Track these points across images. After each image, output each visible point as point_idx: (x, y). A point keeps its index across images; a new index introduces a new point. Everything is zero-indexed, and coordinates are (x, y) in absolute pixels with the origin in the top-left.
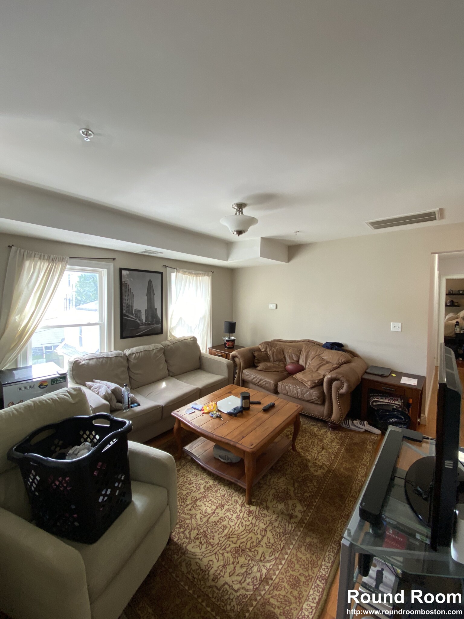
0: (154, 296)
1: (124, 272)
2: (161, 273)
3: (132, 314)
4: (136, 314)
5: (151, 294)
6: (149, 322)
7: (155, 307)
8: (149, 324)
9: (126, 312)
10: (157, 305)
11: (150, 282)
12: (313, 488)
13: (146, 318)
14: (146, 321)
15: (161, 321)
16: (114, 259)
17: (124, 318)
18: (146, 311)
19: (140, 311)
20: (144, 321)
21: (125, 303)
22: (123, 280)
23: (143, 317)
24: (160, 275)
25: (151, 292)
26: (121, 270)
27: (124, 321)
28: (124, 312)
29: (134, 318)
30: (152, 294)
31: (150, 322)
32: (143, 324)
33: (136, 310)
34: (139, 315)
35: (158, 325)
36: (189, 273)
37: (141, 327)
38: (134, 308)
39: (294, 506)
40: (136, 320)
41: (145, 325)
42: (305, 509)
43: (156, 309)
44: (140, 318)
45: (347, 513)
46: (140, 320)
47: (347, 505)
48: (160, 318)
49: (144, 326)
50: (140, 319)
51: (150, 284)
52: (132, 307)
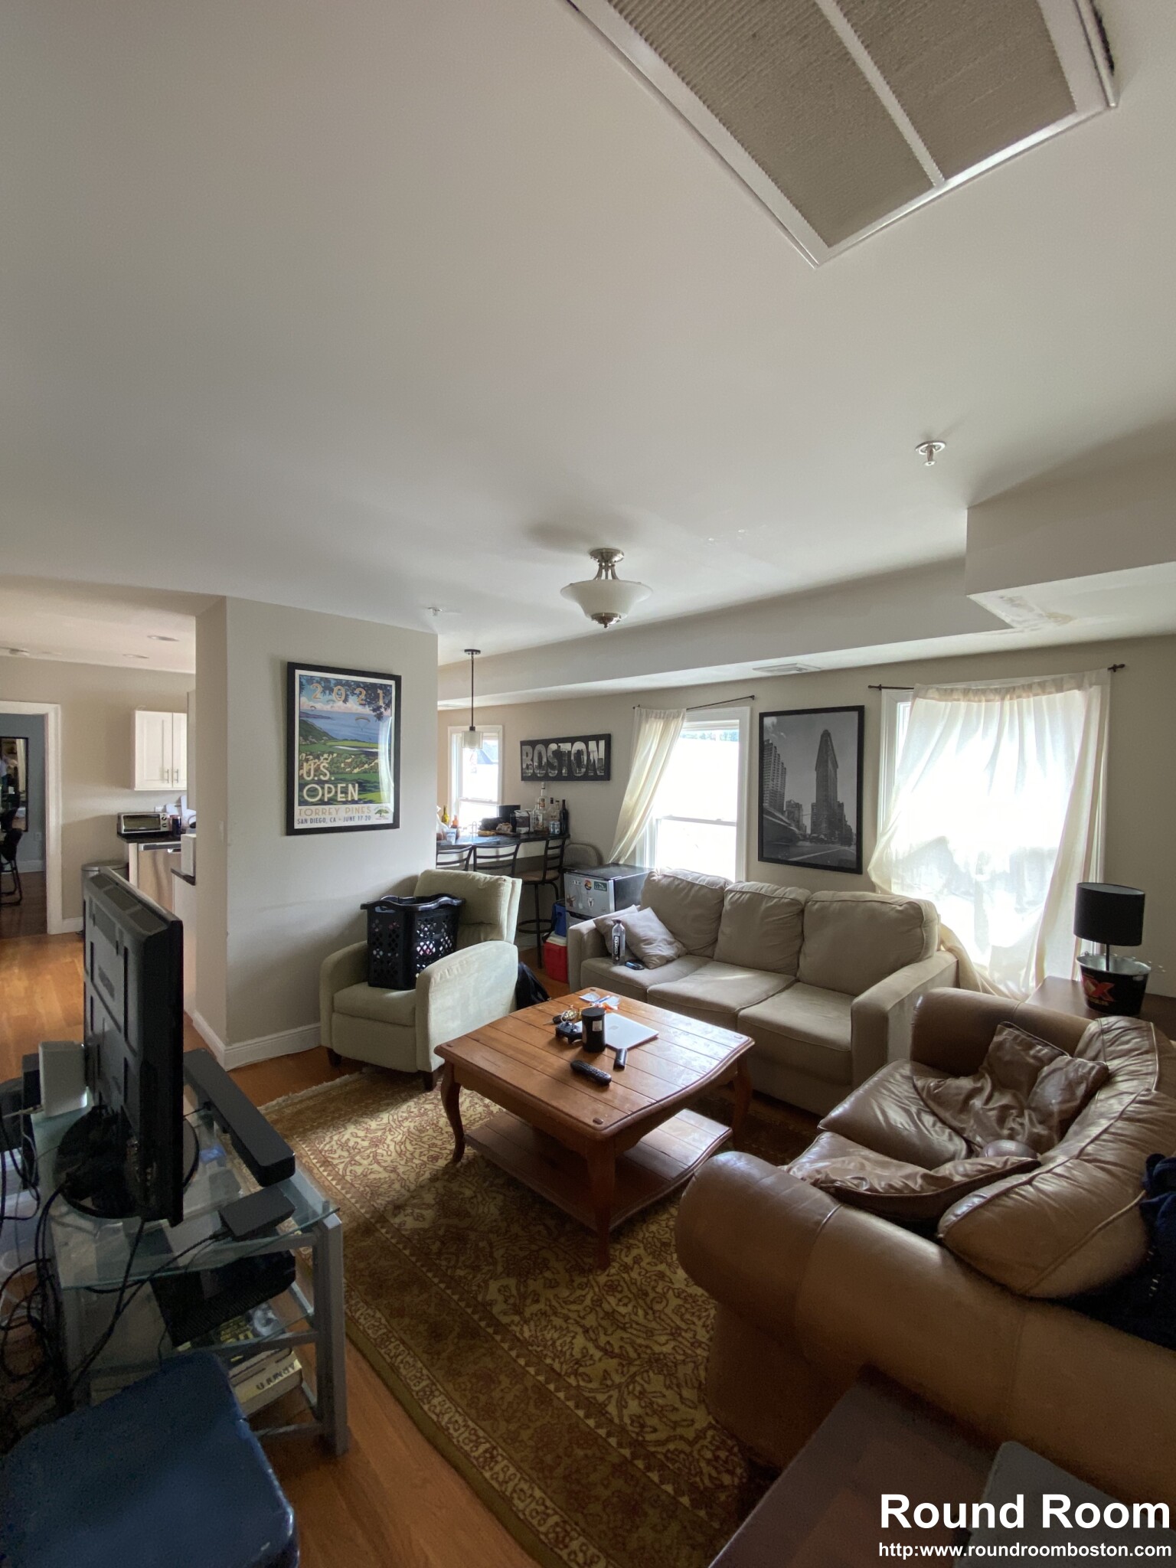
0: (836, 772)
1: (768, 721)
2: (860, 710)
3: (783, 813)
4: (790, 813)
5: (827, 766)
6: (822, 837)
7: (840, 799)
8: (822, 841)
9: (771, 806)
10: (845, 794)
11: (826, 737)
12: (449, 1262)
13: (814, 824)
14: (813, 831)
15: (855, 837)
16: (752, 697)
17: (768, 819)
18: (813, 809)
19: (798, 806)
20: (809, 831)
21: (770, 785)
22: (765, 738)
23: (807, 821)
24: (855, 715)
25: (827, 761)
26: (762, 716)
27: (765, 823)
28: (766, 805)
29: (787, 820)
30: (830, 766)
31: (825, 835)
32: (805, 838)
33: (790, 802)
34: (796, 816)
35: (846, 848)
36: (966, 692)
37: (801, 843)
38: (787, 799)
39: (420, 1218)
40: (790, 825)
41: (811, 842)
42: (403, 1232)
43: (841, 806)
44: (798, 822)
45: (353, 1302)
46: (799, 827)
47: (369, 1311)
48: (854, 830)
49: (808, 844)
50: (799, 825)
51: (826, 740)
52: (782, 796)
